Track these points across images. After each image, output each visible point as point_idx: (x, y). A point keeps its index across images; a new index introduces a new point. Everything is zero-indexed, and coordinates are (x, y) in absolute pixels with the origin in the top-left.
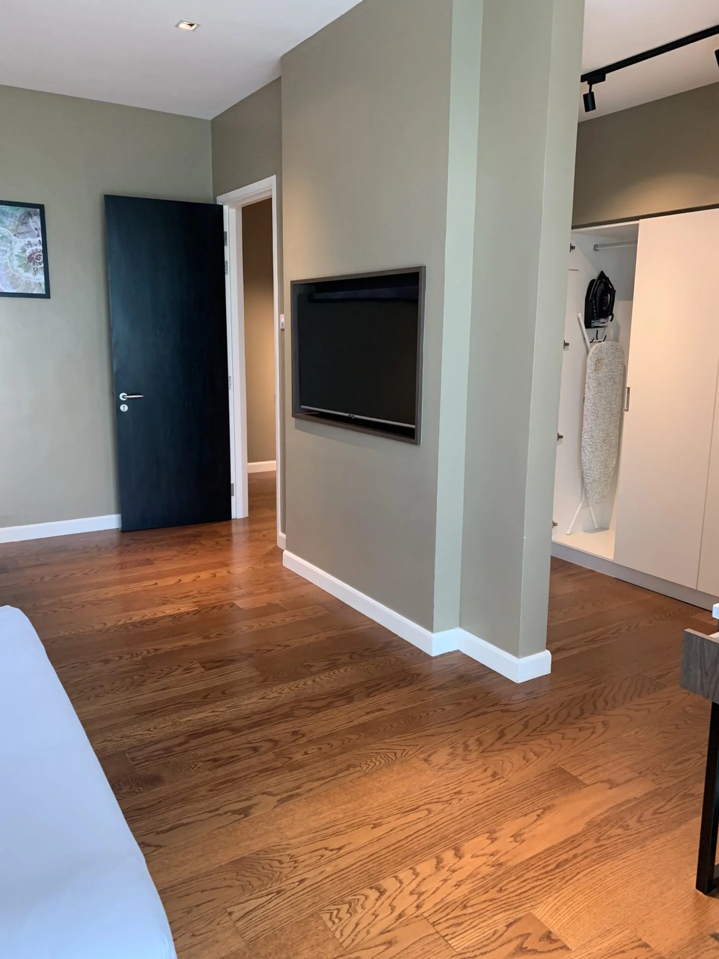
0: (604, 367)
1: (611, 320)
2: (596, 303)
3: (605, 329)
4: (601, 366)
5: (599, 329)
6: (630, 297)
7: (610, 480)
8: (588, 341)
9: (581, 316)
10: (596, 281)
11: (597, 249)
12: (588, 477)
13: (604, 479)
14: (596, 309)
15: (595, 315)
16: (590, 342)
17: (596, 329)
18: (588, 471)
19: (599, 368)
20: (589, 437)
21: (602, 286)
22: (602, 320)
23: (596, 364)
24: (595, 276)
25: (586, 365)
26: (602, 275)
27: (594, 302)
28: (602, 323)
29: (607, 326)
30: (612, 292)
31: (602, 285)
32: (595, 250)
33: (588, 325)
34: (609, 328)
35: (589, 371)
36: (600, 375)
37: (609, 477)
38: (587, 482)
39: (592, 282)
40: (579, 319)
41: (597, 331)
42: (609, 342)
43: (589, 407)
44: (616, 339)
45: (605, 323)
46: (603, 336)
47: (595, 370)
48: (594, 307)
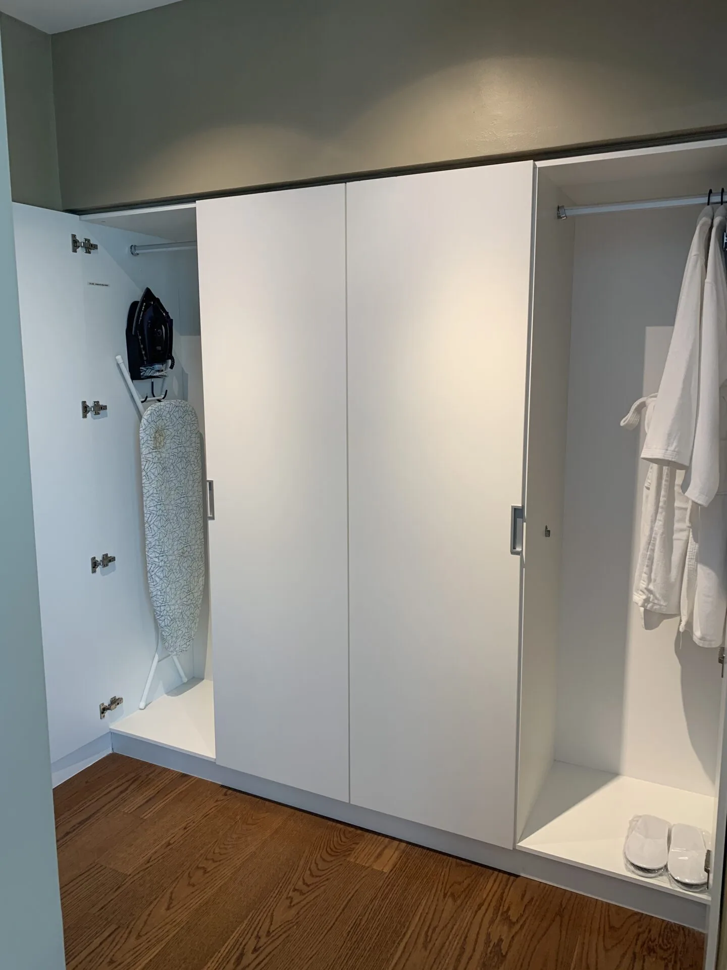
0: (168, 441)
1: (172, 367)
2: (143, 339)
3: (164, 379)
4: (164, 440)
5: (153, 380)
6: (196, 330)
7: (198, 611)
8: (138, 400)
9: (122, 359)
10: (139, 304)
11: (137, 252)
12: (163, 618)
13: (188, 613)
14: (144, 349)
15: (145, 358)
16: (142, 402)
17: (150, 380)
18: (162, 608)
19: (160, 443)
20: (157, 555)
21: (150, 312)
22: (157, 367)
23: (155, 438)
24: (138, 296)
25: (139, 441)
26: (148, 294)
27: (140, 337)
28: (158, 371)
29: (165, 376)
30: (168, 322)
31: (150, 310)
32: (132, 253)
33: (135, 375)
34: (170, 378)
35: (144, 451)
36: (164, 455)
37: (196, 606)
38: (163, 624)
39: (134, 305)
40: (118, 365)
41: (152, 383)
42: (173, 402)
43: (151, 508)
44: (184, 397)
45: (162, 371)
46: (162, 391)
47: (155, 448)
48: (142, 346)
